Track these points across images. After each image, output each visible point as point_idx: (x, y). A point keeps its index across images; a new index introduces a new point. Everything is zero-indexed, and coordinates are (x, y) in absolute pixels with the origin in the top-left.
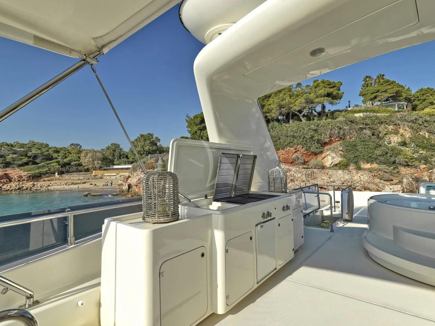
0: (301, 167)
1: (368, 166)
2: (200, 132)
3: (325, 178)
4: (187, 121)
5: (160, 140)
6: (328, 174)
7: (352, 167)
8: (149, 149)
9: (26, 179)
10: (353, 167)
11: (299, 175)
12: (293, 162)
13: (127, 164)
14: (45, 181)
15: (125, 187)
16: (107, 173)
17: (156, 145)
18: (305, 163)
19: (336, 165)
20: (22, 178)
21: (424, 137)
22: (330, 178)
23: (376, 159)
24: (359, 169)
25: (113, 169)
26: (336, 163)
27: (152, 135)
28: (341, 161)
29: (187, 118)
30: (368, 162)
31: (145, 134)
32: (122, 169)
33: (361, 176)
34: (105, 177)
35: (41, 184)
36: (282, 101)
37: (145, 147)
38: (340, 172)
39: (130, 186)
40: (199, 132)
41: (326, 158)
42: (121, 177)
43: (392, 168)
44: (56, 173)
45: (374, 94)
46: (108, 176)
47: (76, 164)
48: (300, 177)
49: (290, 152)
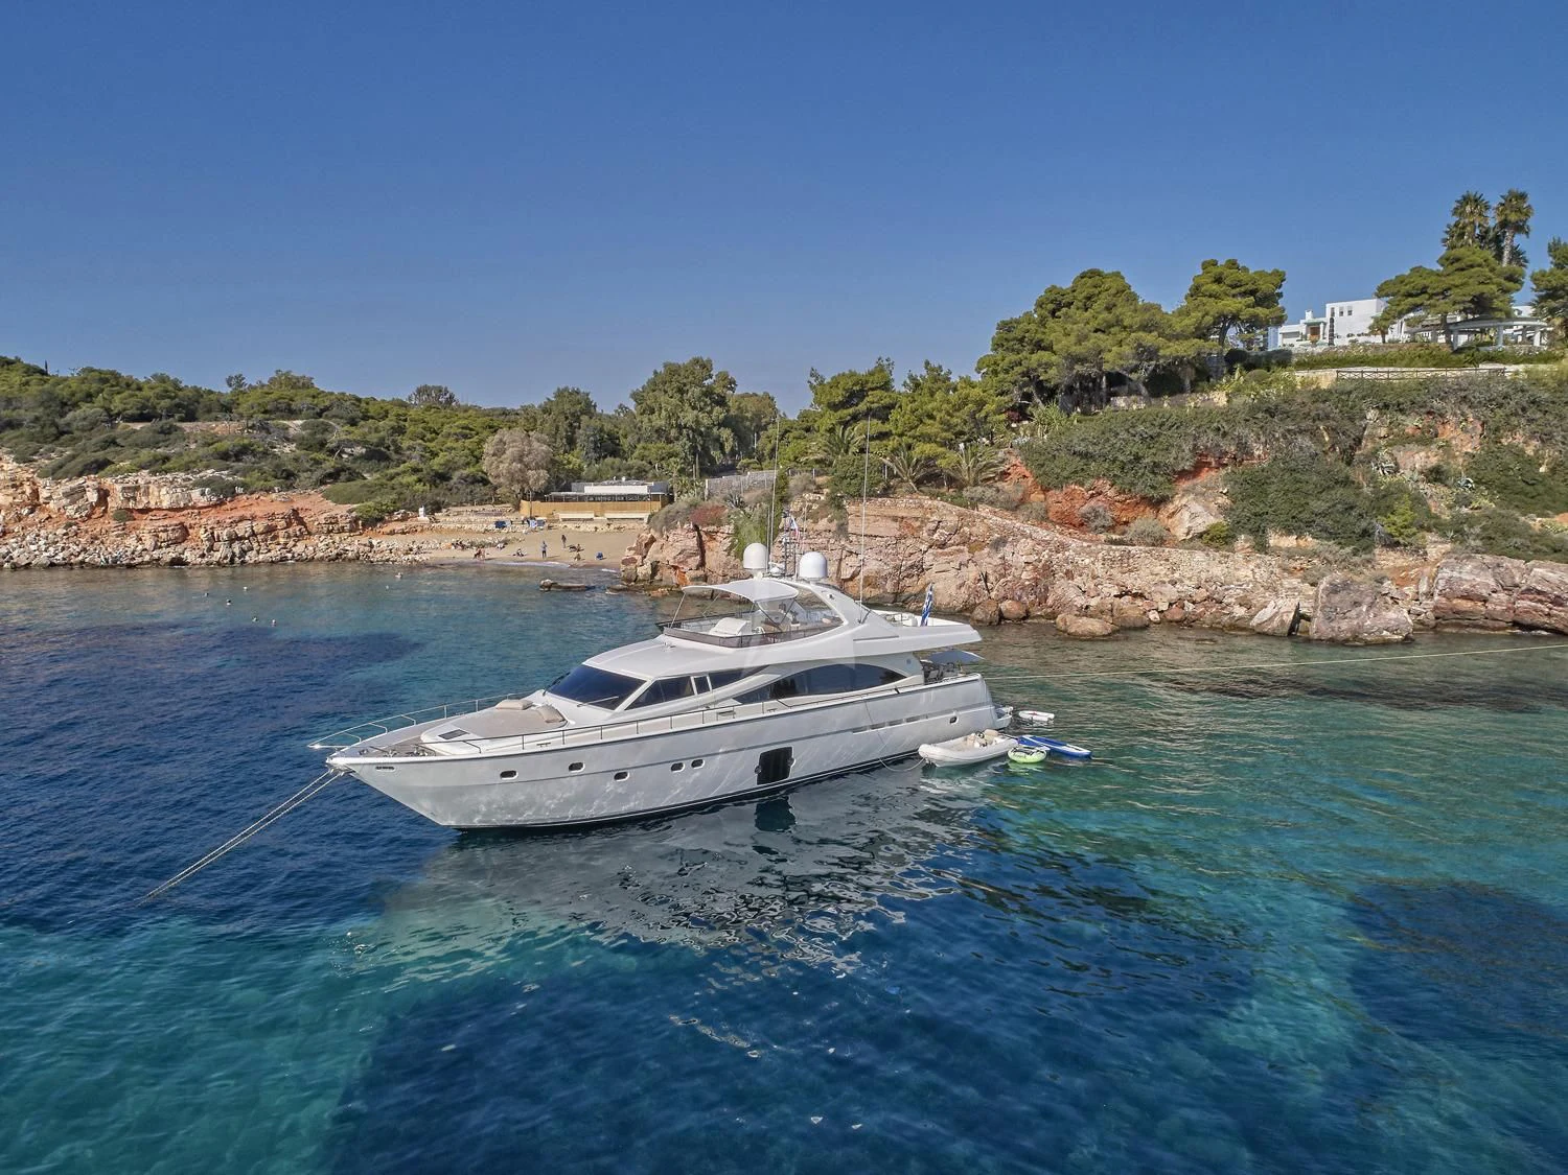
0: (1103, 537)
1: (1290, 541)
2: (844, 429)
3: (1161, 569)
4: (812, 387)
5: (734, 383)
6: (1167, 560)
7: (1243, 541)
8: (697, 422)
9: (348, 527)
10: (1246, 541)
11: (1087, 561)
12: (1082, 525)
13: (624, 479)
14: (392, 533)
15: (644, 570)
16: (565, 510)
17: (721, 402)
18: (1116, 525)
19: (1200, 536)
20: (337, 522)
21: (1519, 454)
22: (1174, 571)
23: (1309, 524)
24: (1262, 547)
25: (581, 499)
26: (1201, 529)
27: (705, 366)
28: (1214, 526)
29: (812, 380)
30: (1289, 533)
31: (680, 363)
32: (612, 498)
33: (1256, 570)
34: (561, 525)
35: (388, 543)
36: (1079, 342)
37: (681, 415)
38: (1199, 556)
39: (655, 568)
40: (839, 430)
41: (1178, 516)
42: (612, 527)
43: (1348, 550)
44: (421, 510)
45: (1410, 299)
46: (569, 520)
47: (468, 476)
48: (1086, 567)
49: (1078, 498)
